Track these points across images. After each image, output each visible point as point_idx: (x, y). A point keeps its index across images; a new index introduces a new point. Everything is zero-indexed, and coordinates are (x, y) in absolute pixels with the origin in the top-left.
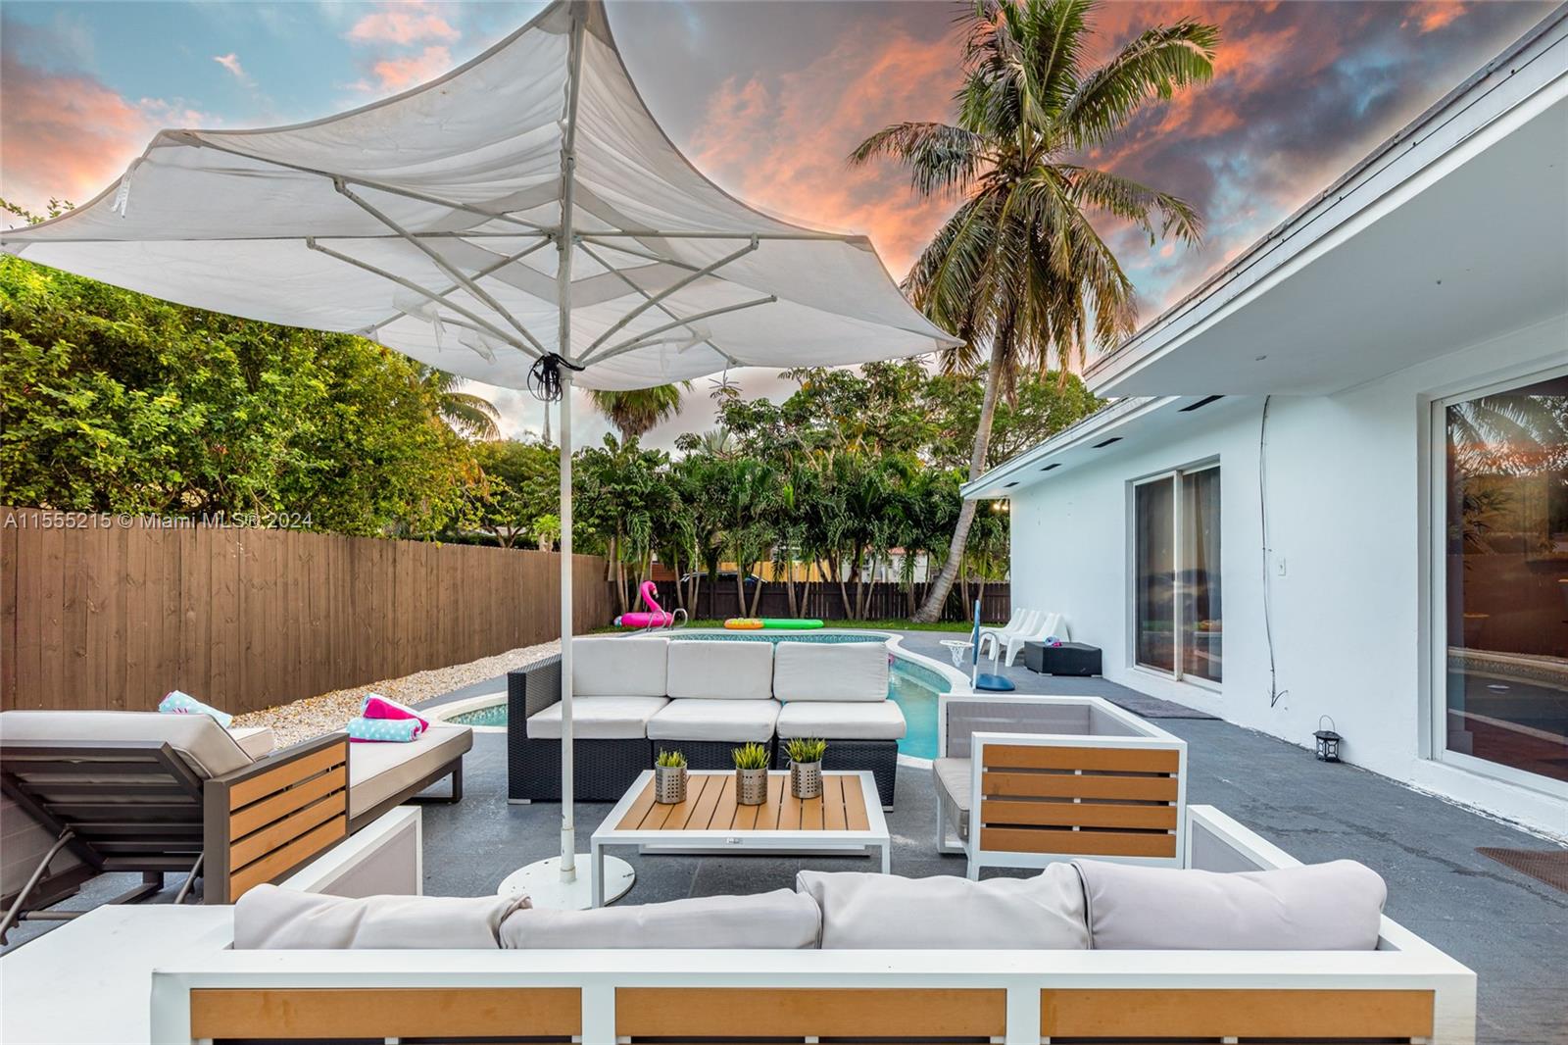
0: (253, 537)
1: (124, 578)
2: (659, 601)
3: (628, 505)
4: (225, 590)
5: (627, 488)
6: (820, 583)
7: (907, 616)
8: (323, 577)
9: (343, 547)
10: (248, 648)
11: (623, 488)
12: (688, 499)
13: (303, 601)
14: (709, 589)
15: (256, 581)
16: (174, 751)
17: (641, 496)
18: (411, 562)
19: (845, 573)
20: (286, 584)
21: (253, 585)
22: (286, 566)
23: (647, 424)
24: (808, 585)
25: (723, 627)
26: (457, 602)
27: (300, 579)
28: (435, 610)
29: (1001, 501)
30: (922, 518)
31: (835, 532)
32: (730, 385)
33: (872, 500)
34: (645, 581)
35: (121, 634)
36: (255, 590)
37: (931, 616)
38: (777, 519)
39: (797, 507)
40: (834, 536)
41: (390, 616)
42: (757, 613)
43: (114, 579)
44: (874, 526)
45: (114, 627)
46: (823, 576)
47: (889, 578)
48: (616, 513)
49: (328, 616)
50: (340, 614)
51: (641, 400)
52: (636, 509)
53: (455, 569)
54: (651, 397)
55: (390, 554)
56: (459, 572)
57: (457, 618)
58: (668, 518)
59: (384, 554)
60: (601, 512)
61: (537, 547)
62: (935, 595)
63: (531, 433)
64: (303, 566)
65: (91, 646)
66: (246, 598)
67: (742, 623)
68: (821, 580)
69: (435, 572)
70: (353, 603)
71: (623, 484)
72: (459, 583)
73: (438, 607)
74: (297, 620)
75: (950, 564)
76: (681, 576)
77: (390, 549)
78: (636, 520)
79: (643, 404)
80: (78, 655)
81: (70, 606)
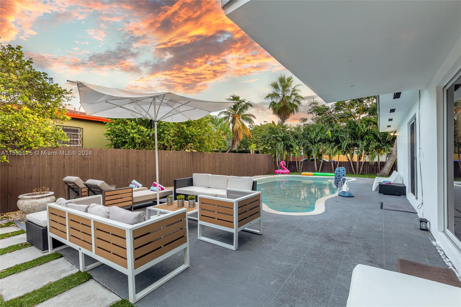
0: (170, 153)
1: (146, 161)
2: (286, 167)
3: (277, 140)
4: (164, 163)
5: (277, 136)
6: (347, 162)
7: (376, 173)
8: (186, 160)
9: (191, 154)
10: (169, 174)
11: (276, 136)
12: (296, 137)
13: (181, 165)
14: (306, 163)
15: (171, 161)
16: (98, 186)
17: (281, 137)
18: (208, 157)
19: (355, 158)
20: (177, 162)
21: (170, 162)
22: (177, 158)
23: (287, 117)
24: (338, 163)
25: (301, 174)
26: (221, 166)
27: (180, 161)
28: (215, 168)
29: (394, 132)
30: (381, 139)
31: (344, 145)
32: (315, 101)
33: (361, 134)
34: (281, 161)
35: (145, 171)
36: (171, 163)
37: (385, 174)
38: (325, 142)
39: (332, 138)
40: (344, 146)
41: (202, 168)
42: (321, 171)
43: (144, 161)
44: (360, 142)
45: (144, 169)
46: (348, 159)
47: (366, 160)
48: (274, 143)
49: (187, 169)
50: (190, 168)
51: (285, 110)
52: (279, 141)
53: (220, 158)
54: (287, 109)
55: (202, 155)
56: (222, 159)
57: (221, 170)
58: (289, 143)
59: (201, 155)
60: (270, 143)
61: (250, 153)
62: (386, 166)
63: (266, 122)
64: (181, 158)
65: (140, 173)
66: (169, 164)
67: (306, 174)
68: (347, 161)
69: (215, 159)
70: (193, 166)
71: (276, 135)
72: (222, 162)
73: (215, 167)
74: (180, 169)
75: (392, 155)
76: (301, 160)
77: (202, 154)
78: (279, 144)
79: (286, 111)
80: (138, 174)
81: (137, 166)
